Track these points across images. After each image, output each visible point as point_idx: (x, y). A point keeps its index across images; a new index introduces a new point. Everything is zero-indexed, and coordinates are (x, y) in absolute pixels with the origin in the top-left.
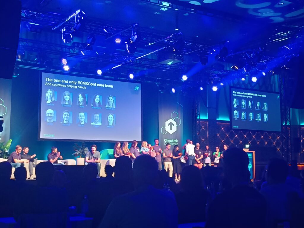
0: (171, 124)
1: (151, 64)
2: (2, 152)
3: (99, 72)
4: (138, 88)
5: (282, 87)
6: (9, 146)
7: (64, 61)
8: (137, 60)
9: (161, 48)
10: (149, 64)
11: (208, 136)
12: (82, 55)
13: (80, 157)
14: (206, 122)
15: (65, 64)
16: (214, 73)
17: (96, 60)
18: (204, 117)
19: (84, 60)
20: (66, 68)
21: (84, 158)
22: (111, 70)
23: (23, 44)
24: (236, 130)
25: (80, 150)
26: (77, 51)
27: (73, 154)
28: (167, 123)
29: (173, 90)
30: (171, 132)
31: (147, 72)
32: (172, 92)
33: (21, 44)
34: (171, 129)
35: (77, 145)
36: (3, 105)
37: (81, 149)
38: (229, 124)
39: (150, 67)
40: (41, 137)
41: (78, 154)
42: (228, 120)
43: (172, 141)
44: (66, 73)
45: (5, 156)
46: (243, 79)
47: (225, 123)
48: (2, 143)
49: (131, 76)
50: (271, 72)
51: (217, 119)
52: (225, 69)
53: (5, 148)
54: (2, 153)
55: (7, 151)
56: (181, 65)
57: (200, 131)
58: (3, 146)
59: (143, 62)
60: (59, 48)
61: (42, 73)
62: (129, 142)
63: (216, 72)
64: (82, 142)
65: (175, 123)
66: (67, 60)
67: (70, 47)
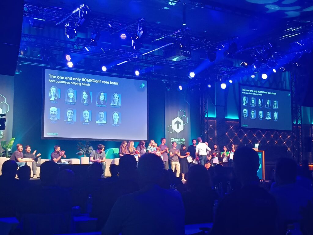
0: (178, 123)
1: (158, 61)
2: (4, 150)
3: (104, 69)
4: (144, 85)
5: (293, 84)
6: (12, 144)
7: (68, 57)
8: (143, 56)
9: (167, 44)
10: (155, 60)
11: (216, 135)
12: (87, 51)
13: (84, 156)
14: (214, 121)
15: (69, 60)
16: (222, 70)
17: (100, 56)
18: (212, 115)
19: (88, 56)
20: (70, 65)
21: (88, 158)
22: (116, 67)
23: (25, 40)
24: (246, 129)
25: (84, 149)
26: (81, 47)
27: (77, 153)
28: (174, 121)
29: (181, 88)
30: (178, 131)
31: (153, 69)
32: (180, 90)
33: (23, 39)
34: (178, 128)
35: (82, 144)
36: (5, 103)
37: (86, 148)
38: (238, 122)
39: (157, 64)
40: (45, 136)
41: (82, 153)
42: (237, 118)
43: (179, 140)
44: (70, 70)
45: (8, 155)
46: (253, 76)
47: (234, 122)
48: (5, 142)
49: (137, 73)
50: (282, 69)
51: (226, 118)
52: (234, 66)
53: (7, 147)
54: (4, 152)
55: (9, 150)
56: (188, 61)
57: (207, 130)
58: (6, 144)
59: (149, 58)
60: (62, 44)
61: (46, 69)
62: (135, 141)
63: (225, 69)
64: (86, 141)
65: (182, 122)
66: (71, 57)
67: (74, 43)
